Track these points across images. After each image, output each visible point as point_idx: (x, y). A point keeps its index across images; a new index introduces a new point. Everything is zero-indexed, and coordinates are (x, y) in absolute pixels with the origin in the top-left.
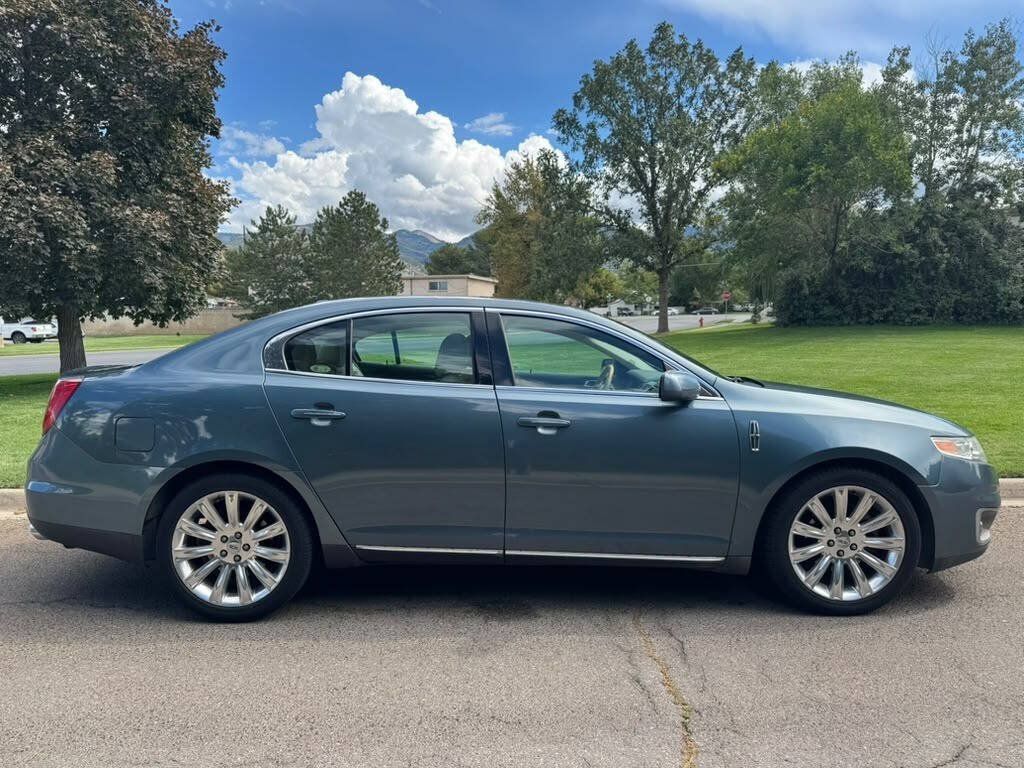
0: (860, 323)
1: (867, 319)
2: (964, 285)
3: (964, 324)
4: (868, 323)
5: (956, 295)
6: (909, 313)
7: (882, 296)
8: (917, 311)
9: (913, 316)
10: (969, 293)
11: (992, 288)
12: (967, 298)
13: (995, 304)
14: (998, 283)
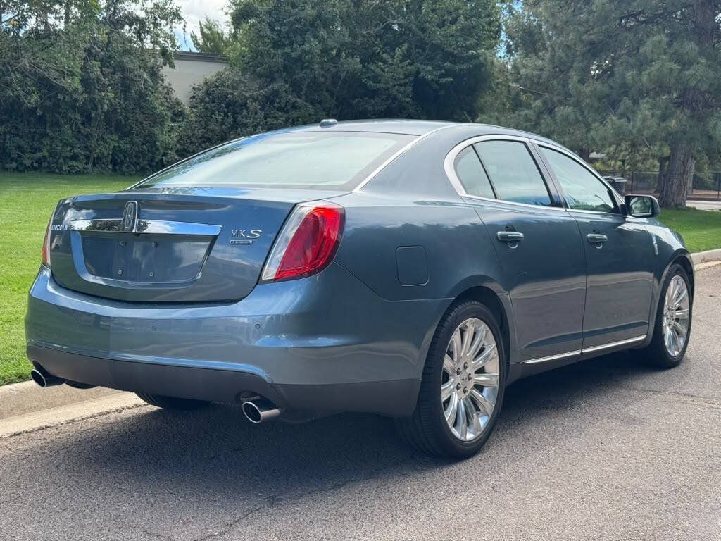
0: (7, 170)
1: (14, 165)
2: (122, 130)
3: (123, 174)
4: (16, 169)
5: (113, 140)
6: (65, 158)
7: (33, 137)
8: (75, 157)
9: (70, 163)
10: (127, 140)
11: (150, 135)
12: (124, 145)
13: (153, 153)
14: (156, 130)
